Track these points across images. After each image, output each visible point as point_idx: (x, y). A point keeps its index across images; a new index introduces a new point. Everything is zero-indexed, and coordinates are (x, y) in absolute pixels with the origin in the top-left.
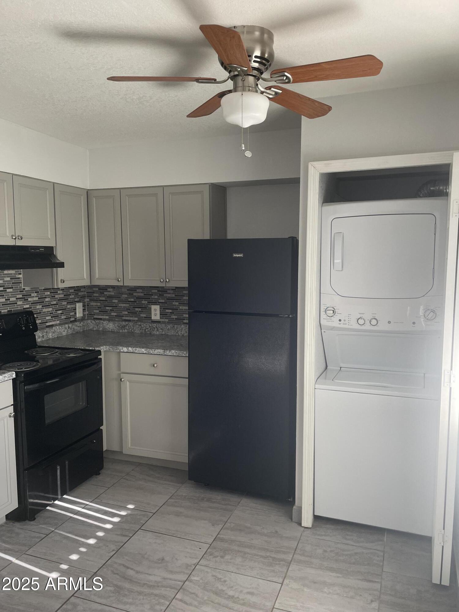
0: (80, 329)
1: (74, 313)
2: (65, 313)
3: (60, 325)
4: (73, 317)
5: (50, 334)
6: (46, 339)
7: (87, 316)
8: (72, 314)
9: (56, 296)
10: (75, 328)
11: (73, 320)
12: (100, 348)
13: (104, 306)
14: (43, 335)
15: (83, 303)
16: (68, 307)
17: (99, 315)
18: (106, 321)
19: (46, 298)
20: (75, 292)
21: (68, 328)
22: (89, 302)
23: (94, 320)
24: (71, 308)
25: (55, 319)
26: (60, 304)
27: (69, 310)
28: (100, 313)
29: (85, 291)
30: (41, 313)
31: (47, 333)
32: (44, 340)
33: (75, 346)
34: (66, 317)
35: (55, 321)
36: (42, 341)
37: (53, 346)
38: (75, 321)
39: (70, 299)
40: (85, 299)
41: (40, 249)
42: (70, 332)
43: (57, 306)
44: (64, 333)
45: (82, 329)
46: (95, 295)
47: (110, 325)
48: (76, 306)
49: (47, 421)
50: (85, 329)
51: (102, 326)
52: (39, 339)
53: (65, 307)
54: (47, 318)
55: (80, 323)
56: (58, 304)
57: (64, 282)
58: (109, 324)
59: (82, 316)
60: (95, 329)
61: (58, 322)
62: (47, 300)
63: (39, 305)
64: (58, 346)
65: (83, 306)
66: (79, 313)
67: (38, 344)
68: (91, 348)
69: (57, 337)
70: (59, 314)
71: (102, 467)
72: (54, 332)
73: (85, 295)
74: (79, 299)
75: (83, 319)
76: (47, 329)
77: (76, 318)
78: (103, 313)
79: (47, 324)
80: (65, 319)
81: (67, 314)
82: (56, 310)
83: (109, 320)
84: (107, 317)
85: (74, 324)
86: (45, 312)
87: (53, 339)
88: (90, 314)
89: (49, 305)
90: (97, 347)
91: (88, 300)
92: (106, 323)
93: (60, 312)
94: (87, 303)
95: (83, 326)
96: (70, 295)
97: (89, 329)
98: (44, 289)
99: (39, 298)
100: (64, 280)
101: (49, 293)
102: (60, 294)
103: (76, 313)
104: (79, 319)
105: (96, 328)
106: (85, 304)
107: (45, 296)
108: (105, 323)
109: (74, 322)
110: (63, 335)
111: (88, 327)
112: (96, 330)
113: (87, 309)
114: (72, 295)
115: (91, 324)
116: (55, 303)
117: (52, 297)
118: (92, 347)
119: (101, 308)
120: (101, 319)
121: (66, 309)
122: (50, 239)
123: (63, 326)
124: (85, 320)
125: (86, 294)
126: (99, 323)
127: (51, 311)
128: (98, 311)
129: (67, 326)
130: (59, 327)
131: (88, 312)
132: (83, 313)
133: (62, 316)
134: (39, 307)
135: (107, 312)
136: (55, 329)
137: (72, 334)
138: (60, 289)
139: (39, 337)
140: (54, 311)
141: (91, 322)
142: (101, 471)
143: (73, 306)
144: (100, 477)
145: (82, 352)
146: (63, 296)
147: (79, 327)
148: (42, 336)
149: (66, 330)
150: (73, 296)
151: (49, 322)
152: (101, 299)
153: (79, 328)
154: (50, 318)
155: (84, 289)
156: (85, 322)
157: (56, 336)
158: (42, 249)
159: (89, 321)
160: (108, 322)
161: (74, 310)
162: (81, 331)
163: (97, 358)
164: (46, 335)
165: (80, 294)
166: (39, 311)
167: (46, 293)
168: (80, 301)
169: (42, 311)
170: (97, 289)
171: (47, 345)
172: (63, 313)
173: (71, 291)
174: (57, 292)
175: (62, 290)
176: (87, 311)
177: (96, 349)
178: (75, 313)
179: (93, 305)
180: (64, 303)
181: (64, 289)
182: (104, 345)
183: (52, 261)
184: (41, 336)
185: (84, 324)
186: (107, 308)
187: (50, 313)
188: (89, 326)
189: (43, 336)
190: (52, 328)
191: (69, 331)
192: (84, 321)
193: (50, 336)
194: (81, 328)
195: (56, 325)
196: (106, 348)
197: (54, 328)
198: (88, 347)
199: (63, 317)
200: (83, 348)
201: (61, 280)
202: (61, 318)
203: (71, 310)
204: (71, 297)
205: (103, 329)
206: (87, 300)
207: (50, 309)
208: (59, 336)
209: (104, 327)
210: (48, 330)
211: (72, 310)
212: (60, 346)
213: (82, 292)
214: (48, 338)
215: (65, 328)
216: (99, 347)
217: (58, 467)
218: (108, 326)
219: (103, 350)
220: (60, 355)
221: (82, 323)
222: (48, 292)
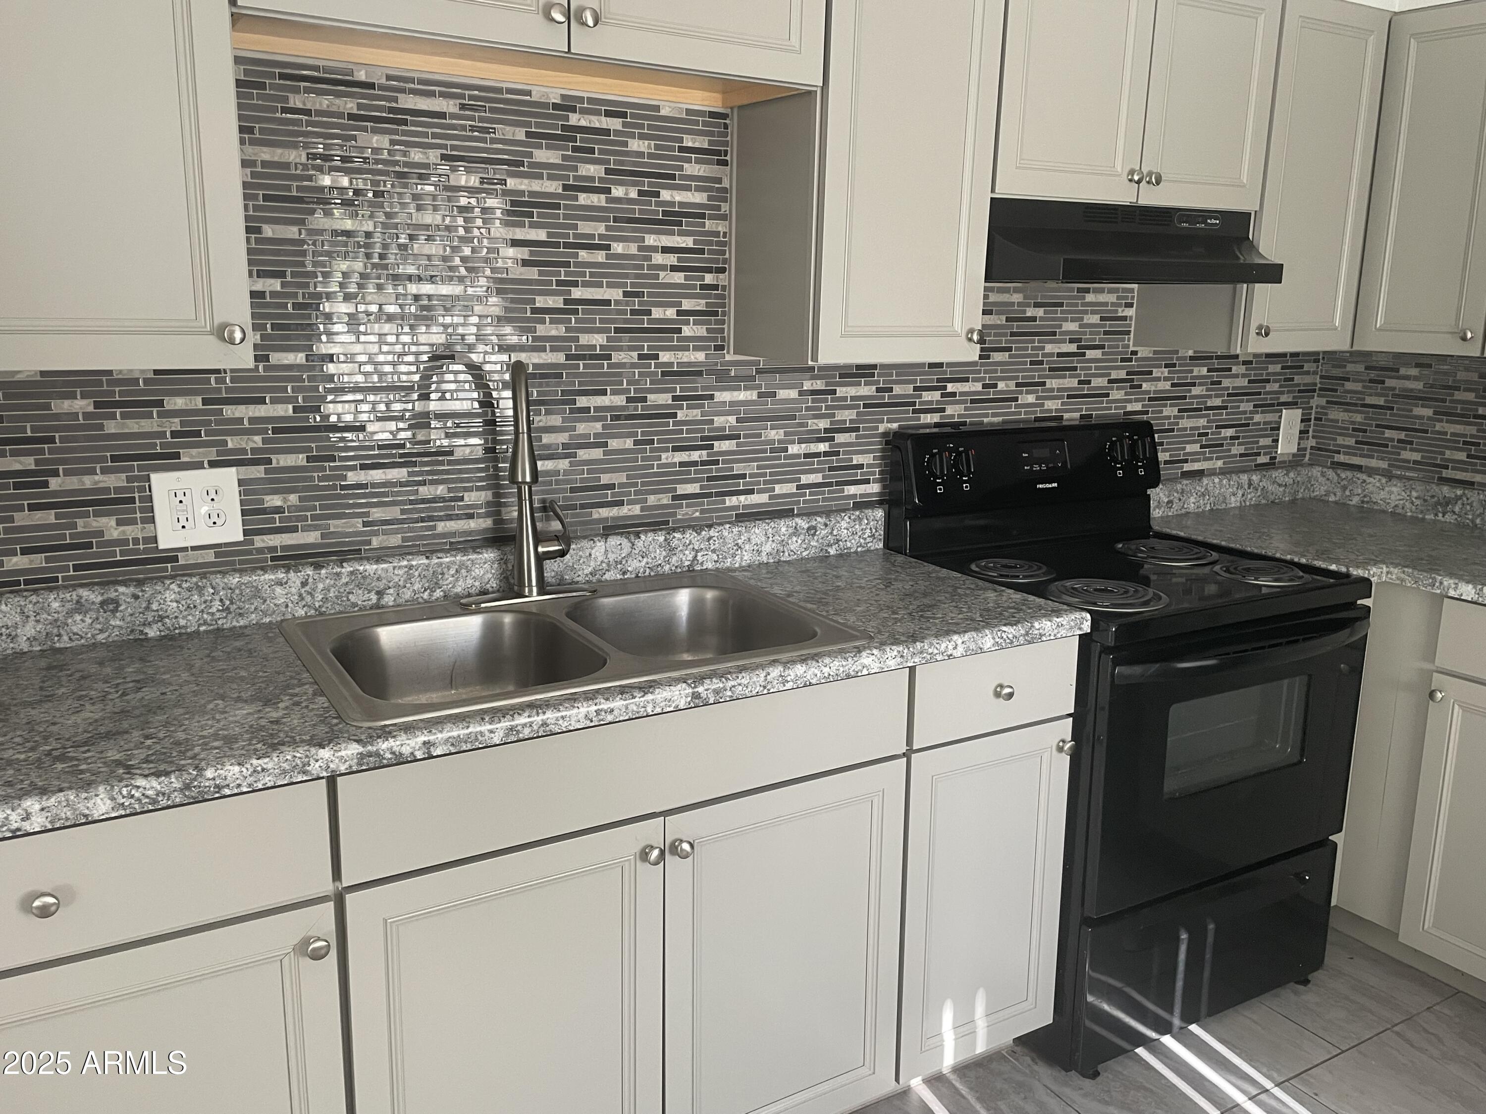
0: (1284, 491)
1: (1271, 439)
2: (1244, 437)
3: (1223, 472)
4: (1265, 454)
5: (1192, 500)
6: (1180, 512)
7: (1311, 454)
8: (1265, 442)
9: (1226, 383)
10: (1270, 488)
11: (1265, 461)
12: (1369, 570)
13: (1377, 426)
14: (1172, 498)
15: (1303, 409)
16: (1257, 418)
17: (1355, 455)
18: (1378, 477)
19: (1194, 385)
20: (1285, 374)
21: (1246, 487)
22: (1323, 407)
23: (1333, 468)
24: (1265, 423)
25: (1210, 452)
26: (1232, 408)
27: (1257, 430)
28: (1358, 449)
29: (1315, 373)
30: (1172, 430)
31: (1182, 493)
32: (1170, 514)
33: (1276, 551)
34: (1246, 449)
35: (1211, 459)
36: (1165, 519)
37: (1200, 538)
38: (1272, 464)
39: (1265, 393)
40: (1313, 397)
41: (1209, 221)
42: (1251, 499)
43: (1222, 414)
44: (1233, 499)
45: (1290, 493)
46: (1349, 386)
47: (1390, 493)
48: (1280, 417)
49: (1171, 785)
50: (1300, 495)
51: (1360, 491)
52: (1157, 510)
53: (1246, 419)
54: (1189, 448)
55: (1287, 474)
56: (1226, 408)
57: (1267, 334)
58: (1387, 489)
59: (1295, 450)
60: (1332, 498)
61: (1220, 463)
62: (1196, 391)
63: (1171, 405)
64: (1215, 542)
65: (1302, 421)
66: (1287, 445)
67: (1156, 527)
68: (1333, 567)
69: (1212, 510)
70: (1225, 438)
71: (1317, 963)
72: (1203, 495)
73: (1315, 384)
74: (1294, 397)
75: (1295, 462)
76: (1185, 482)
77: (1275, 458)
78: (1368, 450)
79: (1187, 467)
80: (1241, 455)
81: (1248, 443)
82: (1217, 427)
83: (1389, 476)
84: (1384, 465)
85: (1268, 474)
86: (1185, 429)
87: (1197, 515)
88: (1319, 449)
89: (1200, 410)
90: (1358, 567)
91: (1323, 401)
92: (1378, 484)
93: (1230, 432)
94: (1316, 413)
95: (1294, 483)
96: (1268, 381)
97: (1313, 495)
98: (1191, 358)
99: (1173, 385)
100: (1268, 327)
101: (1204, 371)
102: (1236, 376)
103: (1276, 441)
104: (1284, 462)
105: (1338, 494)
106: (1310, 414)
107: (1192, 378)
108: (1374, 482)
109: (1267, 470)
110: (1229, 506)
111: (1309, 490)
112: (1336, 503)
113: (1314, 431)
114: (1275, 381)
115: (1321, 479)
116: (1218, 402)
117: (1213, 383)
118: (1337, 561)
119: (1365, 431)
120: (1359, 468)
121: (1248, 425)
122: (1244, 186)
123: (1234, 477)
124: (1302, 465)
125: (1318, 380)
126: (1351, 481)
127: (1204, 427)
128: (1351, 442)
129: (1244, 478)
130: (1221, 480)
131: (1314, 440)
132: (1299, 444)
133: (1234, 445)
134: (1170, 411)
135: (1387, 446)
136: (1207, 484)
137: (1257, 506)
138: (1241, 359)
139: (1159, 506)
140: (1211, 428)
141: (1323, 474)
142: (1315, 974)
143: (1270, 417)
144: (1309, 996)
145: (1303, 577)
146: (1246, 384)
147: (1280, 485)
148: (1168, 502)
149: (1240, 492)
150: (1275, 387)
151: (1193, 461)
152: (1369, 400)
153: (1281, 489)
154: (1196, 447)
155: (1315, 365)
156: (1304, 471)
157: (1208, 508)
158: (1214, 221)
159: (1316, 471)
160: (1384, 480)
161: (1272, 429)
162: (1287, 499)
163: (1352, 605)
164: (1180, 500)
165: (1297, 379)
166: (1169, 424)
167: (1196, 371)
168: (1296, 404)
169: (1178, 424)
170: (1361, 368)
171: (1182, 534)
172: (1238, 438)
173: (1272, 368)
174: (1230, 370)
175: (1245, 363)
176: (1313, 437)
177: (1355, 573)
178: (1273, 441)
179: (1337, 421)
180: (1246, 406)
181: (1251, 362)
182: (1383, 562)
183: (1238, 258)
184: (1166, 500)
185: (1299, 479)
186: (1388, 433)
187: (1200, 435)
188: (1312, 485)
189: (1170, 502)
190: (1199, 480)
191: (1249, 496)
192: (1299, 468)
193: (1191, 504)
194: (1287, 491)
195: (1212, 473)
196: (1388, 573)
197: (1205, 481)
198: (1324, 560)
199: (1236, 450)
200: (1303, 561)
201: (1260, 327)
202: (1230, 450)
203: (1261, 430)
204: (1269, 387)
205: (1363, 502)
206: (1317, 401)
207: (1202, 422)
208: (1217, 509)
209: (1365, 496)
210: (1186, 485)
211: (1266, 430)
212: (1223, 543)
213: (1308, 373)
214: (1183, 511)
215: (1240, 486)
216: (1364, 565)
217: (1184, 936)
218: (1383, 495)
219: (1376, 578)
220: (1228, 575)
221: (1292, 475)
222: (1201, 368)
